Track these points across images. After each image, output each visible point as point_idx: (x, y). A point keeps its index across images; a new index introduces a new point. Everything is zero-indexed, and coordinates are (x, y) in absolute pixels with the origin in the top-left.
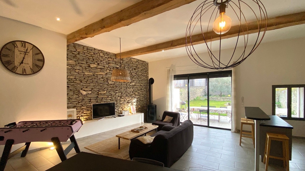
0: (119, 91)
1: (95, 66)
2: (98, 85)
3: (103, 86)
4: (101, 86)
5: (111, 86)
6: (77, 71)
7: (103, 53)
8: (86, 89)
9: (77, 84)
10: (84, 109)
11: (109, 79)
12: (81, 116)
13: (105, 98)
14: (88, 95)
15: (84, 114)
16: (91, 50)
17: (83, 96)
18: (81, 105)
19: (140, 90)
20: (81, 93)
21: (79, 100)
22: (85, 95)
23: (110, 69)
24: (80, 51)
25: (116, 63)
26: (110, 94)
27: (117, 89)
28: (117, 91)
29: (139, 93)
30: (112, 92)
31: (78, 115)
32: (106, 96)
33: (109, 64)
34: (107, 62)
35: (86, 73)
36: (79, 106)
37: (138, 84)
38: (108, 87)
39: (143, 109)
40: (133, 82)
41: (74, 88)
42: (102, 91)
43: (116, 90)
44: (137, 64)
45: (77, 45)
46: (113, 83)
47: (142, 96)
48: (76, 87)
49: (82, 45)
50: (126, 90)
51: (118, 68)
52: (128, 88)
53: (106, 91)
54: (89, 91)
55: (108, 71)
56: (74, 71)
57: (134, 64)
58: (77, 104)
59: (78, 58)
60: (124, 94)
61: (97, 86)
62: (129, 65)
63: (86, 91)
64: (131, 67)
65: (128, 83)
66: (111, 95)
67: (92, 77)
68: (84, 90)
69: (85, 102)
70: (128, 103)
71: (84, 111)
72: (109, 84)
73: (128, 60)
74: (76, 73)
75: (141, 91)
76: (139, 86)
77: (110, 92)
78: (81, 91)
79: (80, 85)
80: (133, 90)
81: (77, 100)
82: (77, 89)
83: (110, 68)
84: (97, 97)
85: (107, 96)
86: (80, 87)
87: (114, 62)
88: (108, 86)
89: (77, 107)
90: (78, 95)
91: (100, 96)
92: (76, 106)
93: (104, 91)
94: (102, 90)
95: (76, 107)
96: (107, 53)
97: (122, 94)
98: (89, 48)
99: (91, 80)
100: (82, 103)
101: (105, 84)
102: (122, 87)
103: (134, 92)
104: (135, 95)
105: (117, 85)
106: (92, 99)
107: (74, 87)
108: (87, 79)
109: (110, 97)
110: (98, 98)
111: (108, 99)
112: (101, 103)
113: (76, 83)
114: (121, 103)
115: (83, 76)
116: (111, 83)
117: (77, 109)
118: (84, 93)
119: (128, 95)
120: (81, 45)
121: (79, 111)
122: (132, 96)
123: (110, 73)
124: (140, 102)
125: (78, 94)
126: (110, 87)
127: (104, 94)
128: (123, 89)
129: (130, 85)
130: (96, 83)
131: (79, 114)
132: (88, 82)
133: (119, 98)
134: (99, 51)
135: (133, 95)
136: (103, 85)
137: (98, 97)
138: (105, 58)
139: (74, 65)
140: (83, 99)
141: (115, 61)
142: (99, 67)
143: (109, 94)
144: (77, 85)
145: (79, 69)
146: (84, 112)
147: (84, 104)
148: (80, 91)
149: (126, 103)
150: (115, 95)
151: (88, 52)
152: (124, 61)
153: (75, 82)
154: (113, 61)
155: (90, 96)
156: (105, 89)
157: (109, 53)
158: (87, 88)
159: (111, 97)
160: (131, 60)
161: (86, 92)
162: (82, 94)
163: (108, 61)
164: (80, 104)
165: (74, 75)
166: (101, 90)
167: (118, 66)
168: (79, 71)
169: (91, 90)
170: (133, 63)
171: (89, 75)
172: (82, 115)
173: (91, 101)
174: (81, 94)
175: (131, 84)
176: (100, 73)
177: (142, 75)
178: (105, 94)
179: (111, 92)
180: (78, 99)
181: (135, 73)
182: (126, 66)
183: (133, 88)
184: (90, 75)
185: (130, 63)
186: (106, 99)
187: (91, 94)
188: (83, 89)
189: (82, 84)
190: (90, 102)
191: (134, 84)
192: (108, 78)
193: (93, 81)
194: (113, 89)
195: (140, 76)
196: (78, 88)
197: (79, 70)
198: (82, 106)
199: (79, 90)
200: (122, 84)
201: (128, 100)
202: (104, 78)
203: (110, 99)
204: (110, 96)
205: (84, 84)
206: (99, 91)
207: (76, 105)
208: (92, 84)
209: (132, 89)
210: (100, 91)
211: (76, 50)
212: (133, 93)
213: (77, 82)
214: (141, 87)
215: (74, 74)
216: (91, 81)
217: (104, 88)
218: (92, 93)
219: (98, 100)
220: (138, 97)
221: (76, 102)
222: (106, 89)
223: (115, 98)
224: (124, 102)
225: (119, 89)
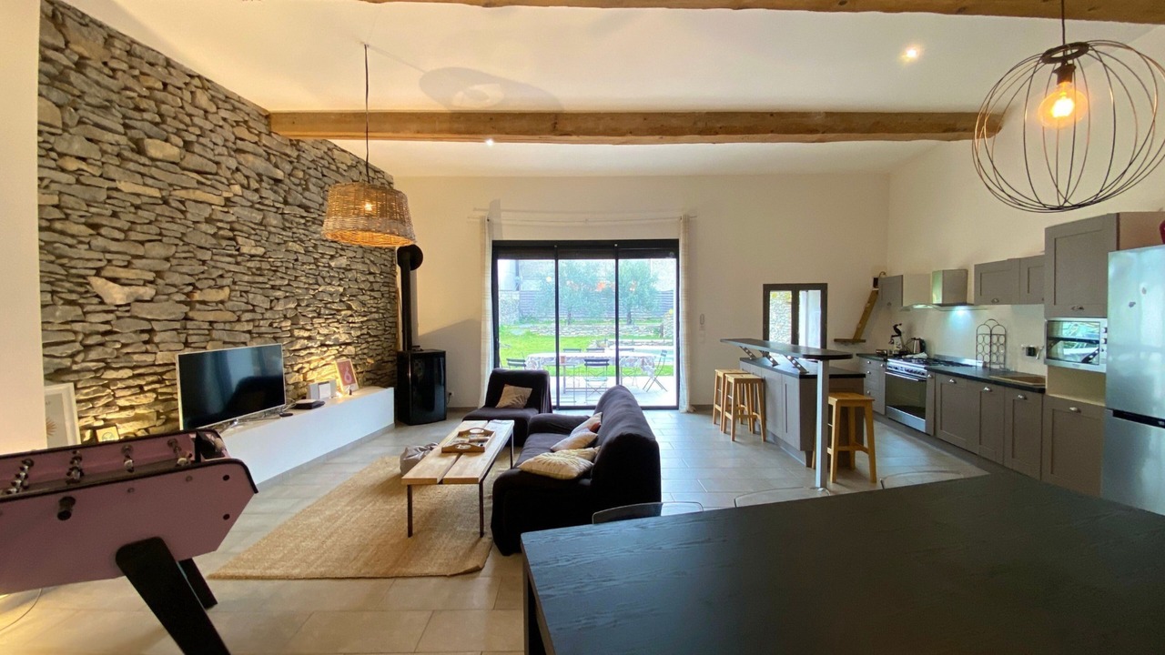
0: (287, 292)
1: (171, 151)
2: (191, 255)
3: (212, 263)
4: (204, 262)
5: (249, 264)
6: (72, 165)
7: (213, 93)
8: (122, 273)
9: (69, 241)
10: (120, 385)
11: (242, 231)
12: (101, 423)
13: (225, 323)
14: (139, 310)
15: (122, 409)
16: (152, 64)
17: (112, 312)
18: (102, 364)
19: (368, 293)
20: (97, 296)
21: (87, 335)
22: (120, 306)
23: (245, 182)
24: (86, 54)
25: (269, 154)
26: (247, 303)
27: (278, 282)
28: (279, 289)
29: (363, 304)
30: (259, 297)
31: (83, 422)
32: (229, 316)
33: (241, 157)
34: (230, 144)
35: (121, 185)
36: (89, 370)
37: (360, 267)
38: (236, 268)
39: (380, 372)
40: (341, 255)
41: (52, 262)
42: (210, 287)
43: (273, 287)
44: (355, 179)
45: (73, 16)
46: (260, 251)
47: (376, 316)
48: (65, 261)
49: (101, 26)
50: (314, 290)
51: (281, 181)
52: (324, 278)
53: (227, 290)
54: (142, 283)
55: (237, 189)
56: (53, 164)
57: (341, 174)
58: (72, 356)
59: (78, 93)
60: (307, 306)
61: (185, 258)
62: (324, 175)
63: (123, 281)
65: (322, 257)
66: (251, 308)
67: (159, 210)
68: (114, 280)
69: (124, 345)
70: (325, 349)
71: (119, 394)
72: (241, 255)
73: (320, 153)
74: (64, 177)
75: (372, 294)
76: (362, 272)
77: (246, 292)
78: (98, 284)
79: (87, 247)
80: (341, 289)
81: (75, 333)
82: (73, 271)
83: (247, 177)
84: (187, 318)
85: (234, 312)
86: (88, 260)
87: (261, 151)
88: (237, 263)
89: (77, 372)
90: (81, 306)
91: (202, 316)
92: (67, 371)
93: (221, 287)
94: (212, 283)
95: (74, 377)
96: (232, 101)
97: (299, 305)
98: (138, 50)
99: (150, 223)
100: (106, 353)
101: (223, 255)
102: (299, 273)
103: (345, 299)
104: (349, 312)
105: (279, 264)
106: (156, 326)
107: (53, 258)
108: (131, 217)
109: (247, 321)
110: (190, 324)
111: (238, 327)
112: (205, 348)
113: (62, 233)
114: (298, 347)
115: (109, 197)
116: (253, 252)
117: (76, 388)
118: (117, 294)
119: (322, 311)
120: (93, 21)
121: (87, 394)
122: (339, 317)
123: (244, 202)
124: (368, 342)
125: (81, 301)
126: (249, 268)
127: (220, 305)
128: (302, 285)
129: (330, 266)
130: (177, 245)
131: (92, 413)
132: (133, 236)
133: (289, 323)
134: (193, 82)
135: (343, 313)
136: (215, 258)
137: (192, 320)
138: (220, 124)
139: (51, 126)
140: (108, 327)
141: (265, 146)
142: (192, 161)
143: (244, 307)
144: (70, 246)
145: (84, 155)
146: (122, 402)
147: (117, 357)
148: (88, 284)
149: (317, 348)
150: (271, 308)
151: (131, 67)
152: (304, 155)
153: (58, 225)
154: (256, 143)
155: (150, 313)
156: (221, 276)
157: (240, 100)
158: (128, 266)
159: (253, 320)
160: (330, 153)
161: (126, 289)
162: (102, 303)
163: (236, 138)
164: (93, 355)
165: (53, 186)
166: (206, 281)
167: (278, 171)
168: (83, 166)
169: (151, 282)
170: (338, 168)
171: (138, 195)
172: (109, 417)
173: (156, 339)
174: (96, 300)
175: (333, 264)
176: (199, 195)
178: (222, 302)
179: (251, 296)
180: (77, 327)
182: (313, 180)
183: (341, 279)
184: (146, 200)
185: (328, 168)
186: (228, 327)
187: (151, 301)
188: (105, 273)
189: (99, 242)
190: (148, 347)
191: (343, 262)
192: (236, 226)
193: (161, 234)
194: (261, 279)
196: (80, 264)
197: (84, 159)
198: (108, 367)
199: (84, 277)
200: (296, 260)
201: (325, 335)
202: (219, 224)
203: (246, 327)
204: (247, 316)
205: (114, 246)
206: (195, 288)
207: (67, 362)
208: (157, 250)
209: (339, 285)
210: (201, 290)
211: (67, 43)
212: (341, 301)
213: (72, 229)
214: (371, 278)
215: (52, 181)
216: (154, 229)
217: (220, 272)
218: (157, 294)
219: (191, 332)
220: (362, 322)
221: (66, 346)
222: (228, 281)
223: (271, 325)
224: (310, 345)
225: (286, 282)
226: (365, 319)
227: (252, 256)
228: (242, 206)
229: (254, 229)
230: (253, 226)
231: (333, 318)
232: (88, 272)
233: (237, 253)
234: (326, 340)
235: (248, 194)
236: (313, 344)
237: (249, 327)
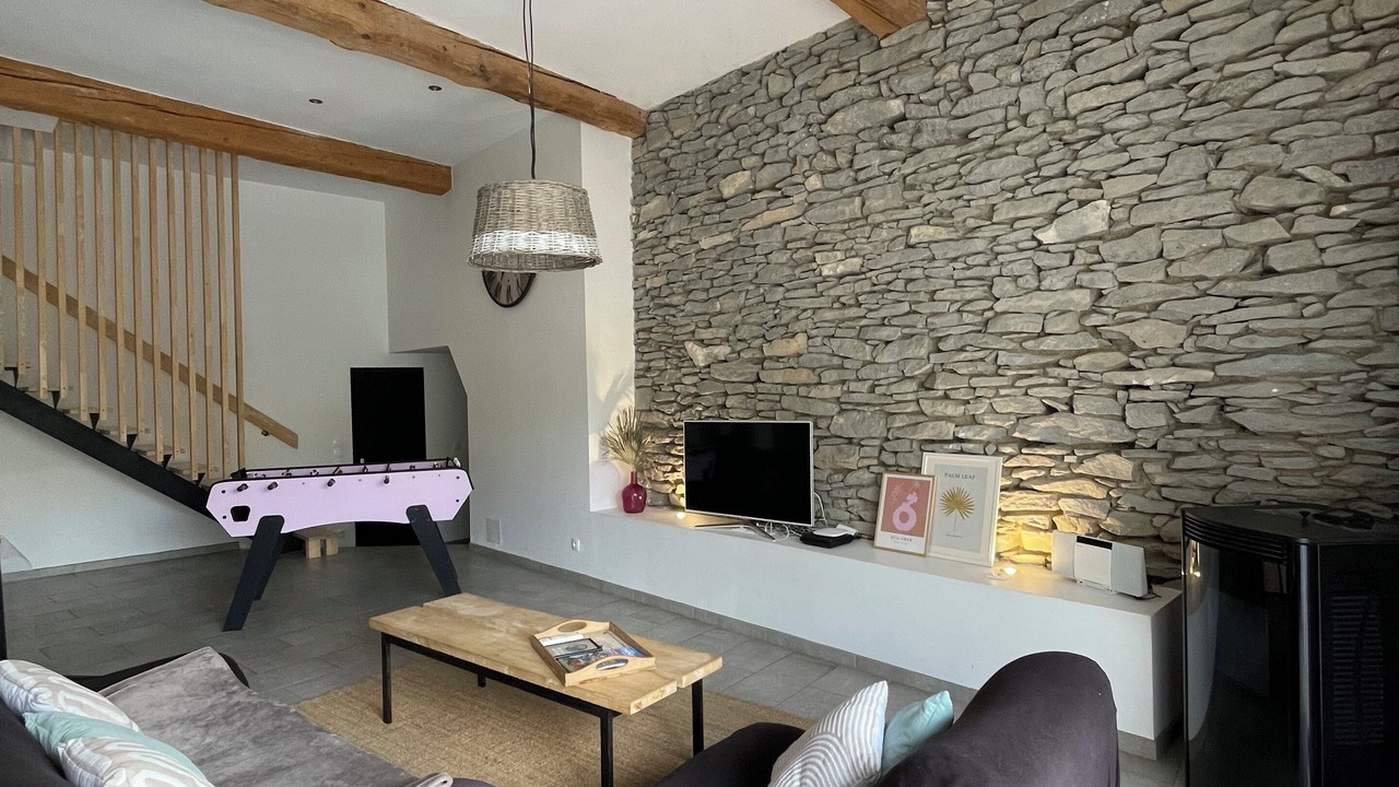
0: (902, 326)
1: (741, 180)
2: (761, 299)
3: (784, 304)
4: (776, 305)
5: (832, 292)
6: (674, 243)
7: (789, 63)
8: (706, 334)
9: (673, 311)
11: (824, 244)
13: (798, 386)
14: (717, 371)
17: (696, 374)
20: (691, 359)
22: (703, 368)
23: (830, 163)
24: (682, 132)
25: (878, 82)
26: (833, 355)
27: (883, 313)
28: (890, 325)
29: (1195, 328)
32: (804, 376)
33: (828, 128)
34: (814, 118)
35: (703, 244)
37: (1179, 211)
38: (817, 303)
40: (1082, 204)
41: (665, 333)
42: (781, 338)
43: (880, 322)
45: (671, 107)
48: (672, 330)
51: (903, 118)
53: (801, 339)
54: (719, 342)
55: (814, 182)
59: (677, 174)
60: (962, 350)
61: (756, 305)
62: (1024, 24)
63: (706, 343)
64: (1056, 34)
65: (1014, 230)
66: (836, 361)
67: (731, 255)
68: (701, 342)
69: (705, 408)
72: (825, 280)
74: (669, 257)
76: (1200, 224)
77: (828, 338)
78: (689, 347)
79: (683, 314)
80: (1083, 299)
81: (677, 394)
82: (675, 339)
83: (834, 153)
84: (758, 379)
85: (814, 370)
86: (684, 326)
87: (859, 90)
88: (820, 295)
89: (676, 428)
90: (680, 369)
91: (773, 376)
92: (671, 427)
93: (794, 335)
94: (782, 331)
95: (674, 433)
96: (815, 49)
99: (726, 273)
100: (694, 414)
101: (799, 288)
102: (935, 284)
103: (1095, 320)
104: (1118, 358)
105: (888, 278)
106: (729, 388)
107: (666, 329)
108: (710, 275)
109: (831, 383)
110: (759, 387)
111: (814, 393)
112: (774, 418)
113: (670, 305)
114: (927, 433)
115: (695, 262)
116: (840, 269)
118: (700, 357)
120: (685, 96)
122: (1066, 373)
123: (827, 196)
125: (681, 365)
126: (834, 299)
127: (792, 361)
129: (1037, 244)
130: (747, 292)
132: (712, 294)
133: (911, 386)
134: (766, 71)
135: (1082, 361)
136: (788, 295)
137: (761, 381)
138: (797, 98)
139: (662, 217)
140: (696, 390)
141: (868, 75)
143: (826, 360)
144: (675, 317)
145: (679, 231)
148: (686, 349)
150: (873, 361)
151: (712, 112)
152: (957, 24)
153: (667, 301)
154: (853, 82)
155: (722, 375)
156: (797, 318)
158: (710, 325)
159: (840, 381)
161: (706, 351)
162: (695, 366)
163: (820, 100)
165: (665, 269)
166: (776, 330)
167: (893, 101)
168: (678, 241)
169: (727, 340)
171: (714, 247)
173: (729, 403)
174: (688, 364)
175: (1048, 236)
176: (768, 217)
177: (1287, 35)
178: (797, 356)
179: (835, 343)
180: (678, 388)
181: (1116, 74)
182: (988, 61)
183: (1088, 269)
184: (719, 250)
186: (803, 391)
187: (725, 361)
188: (695, 336)
189: (689, 308)
190: (721, 411)
191: (1095, 218)
192: (816, 239)
193: (734, 284)
194: (853, 312)
195: (1230, 69)
196: (679, 331)
197: (679, 234)
199: (682, 342)
202: (793, 245)
203: (826, 392)
204: (835, 375)
205: (698, 309)
206: (766, 341)
207: (671, 420)
208: (729, 303)
210: (770, 342)
211: (671, 134)
213: (675, 300)
215: (664, 265)
216: (728, 280)
217: (793, 313)
218: (733, 352)
219: (758, 397)
221: (671, 405)
222: (805, 325)
223: (872, 390)
224: (961, 435)
225: (905, 307)
226: (1207, 375)
227: (841, 277)
228: (822, 203)
229: (844, 232)
230: (839, 227)
231: (1045, 375)
232: (684, 337)
233: (820, 279)
234: (1014, 427)
235: (831, 180)
236: (970, 435)
237: (837, 391)
